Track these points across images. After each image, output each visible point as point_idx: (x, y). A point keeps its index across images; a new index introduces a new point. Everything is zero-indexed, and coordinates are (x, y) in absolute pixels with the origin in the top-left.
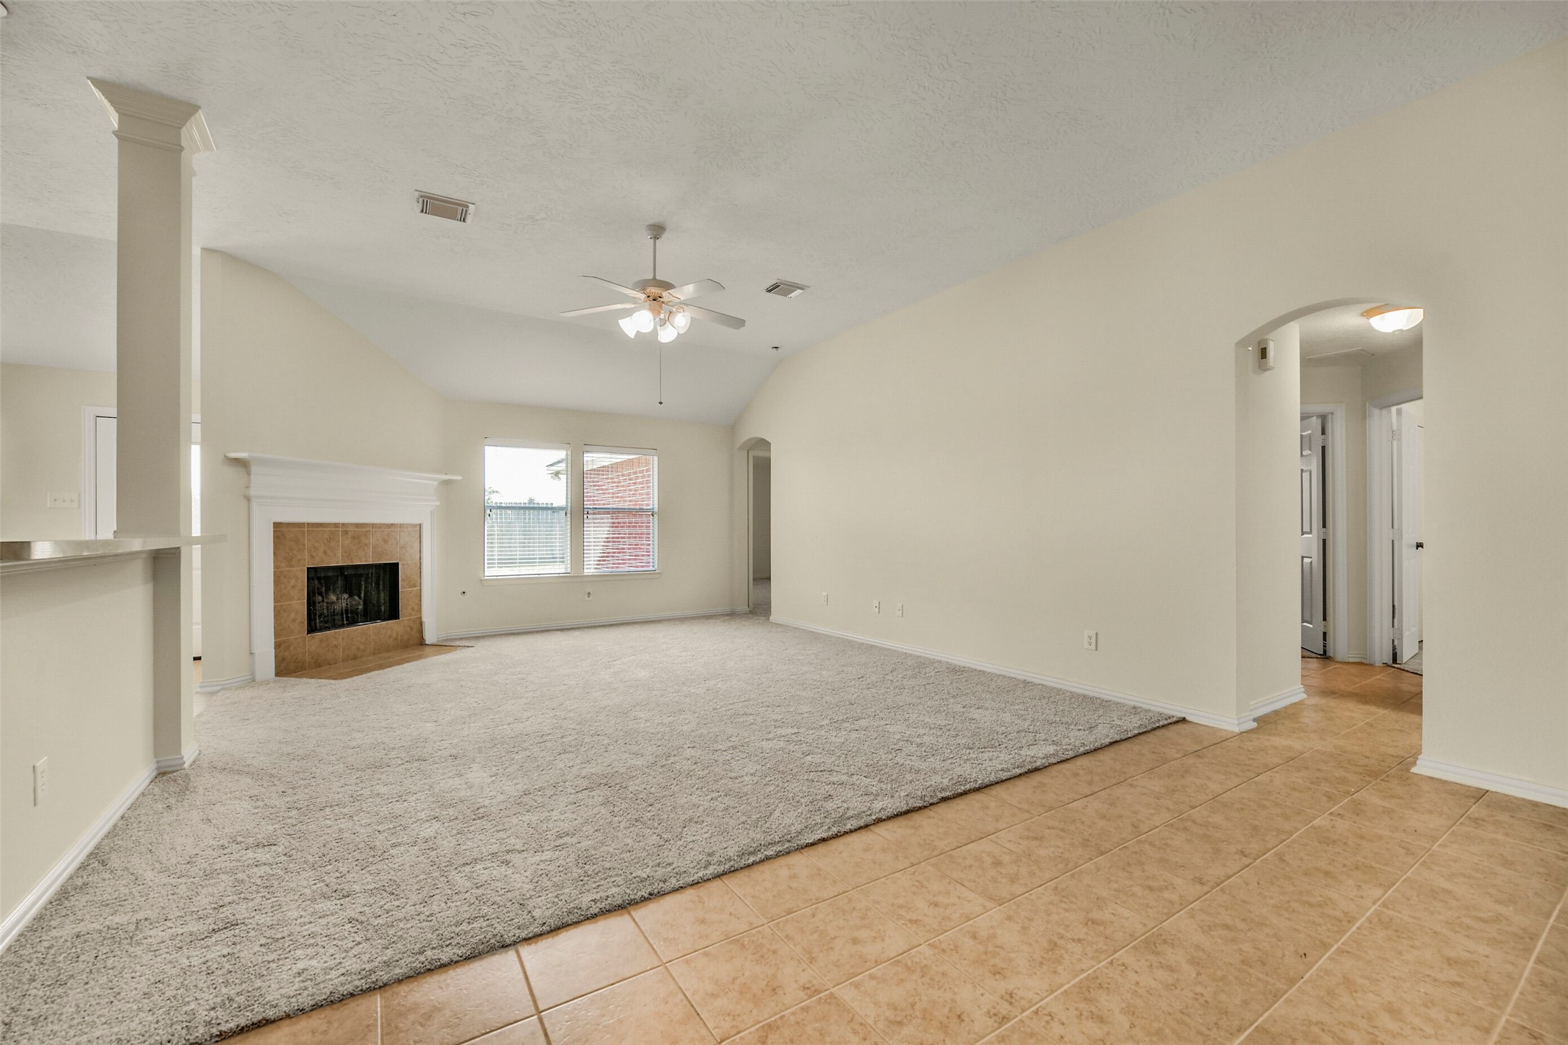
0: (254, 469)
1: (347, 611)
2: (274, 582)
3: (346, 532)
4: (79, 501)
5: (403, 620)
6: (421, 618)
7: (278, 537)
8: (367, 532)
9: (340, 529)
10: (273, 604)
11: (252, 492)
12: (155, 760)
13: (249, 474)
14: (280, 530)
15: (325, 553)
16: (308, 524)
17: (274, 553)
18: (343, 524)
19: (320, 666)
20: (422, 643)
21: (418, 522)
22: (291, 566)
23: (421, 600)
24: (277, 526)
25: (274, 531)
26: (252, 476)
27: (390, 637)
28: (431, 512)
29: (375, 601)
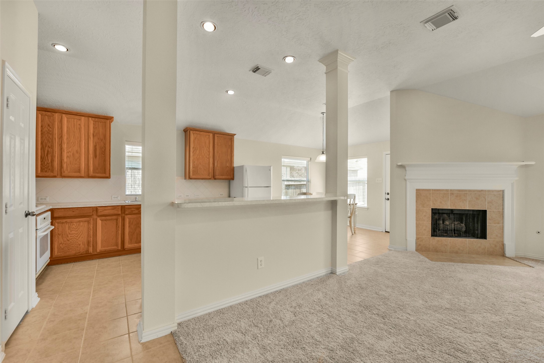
0: (407, 168)
1: (454, 230)
2: (416, 213)
3: (452, 194)
4: (382, 181)
5: (489, 241)
6: (503, 242)
7: (418, 195)
8: (465, 194)
9: (449, 192)
10: (415, 222)
11: (406, 178)
12: (331, 267)
13: (406, 170)
14: (419, 193)
15: (441, 203)
16: (432, 190)
17: (416, 202)
18: (451, 190)
19: (437, 252)
20: (503, 255)
21: (502, 189)
22: (424, 207)
23: (503, 232)
24: (418, 190)
25: (416, 192)
26: (407, 171)
27: (480, 247)
28: (512, 183)
29: (471, 228)
